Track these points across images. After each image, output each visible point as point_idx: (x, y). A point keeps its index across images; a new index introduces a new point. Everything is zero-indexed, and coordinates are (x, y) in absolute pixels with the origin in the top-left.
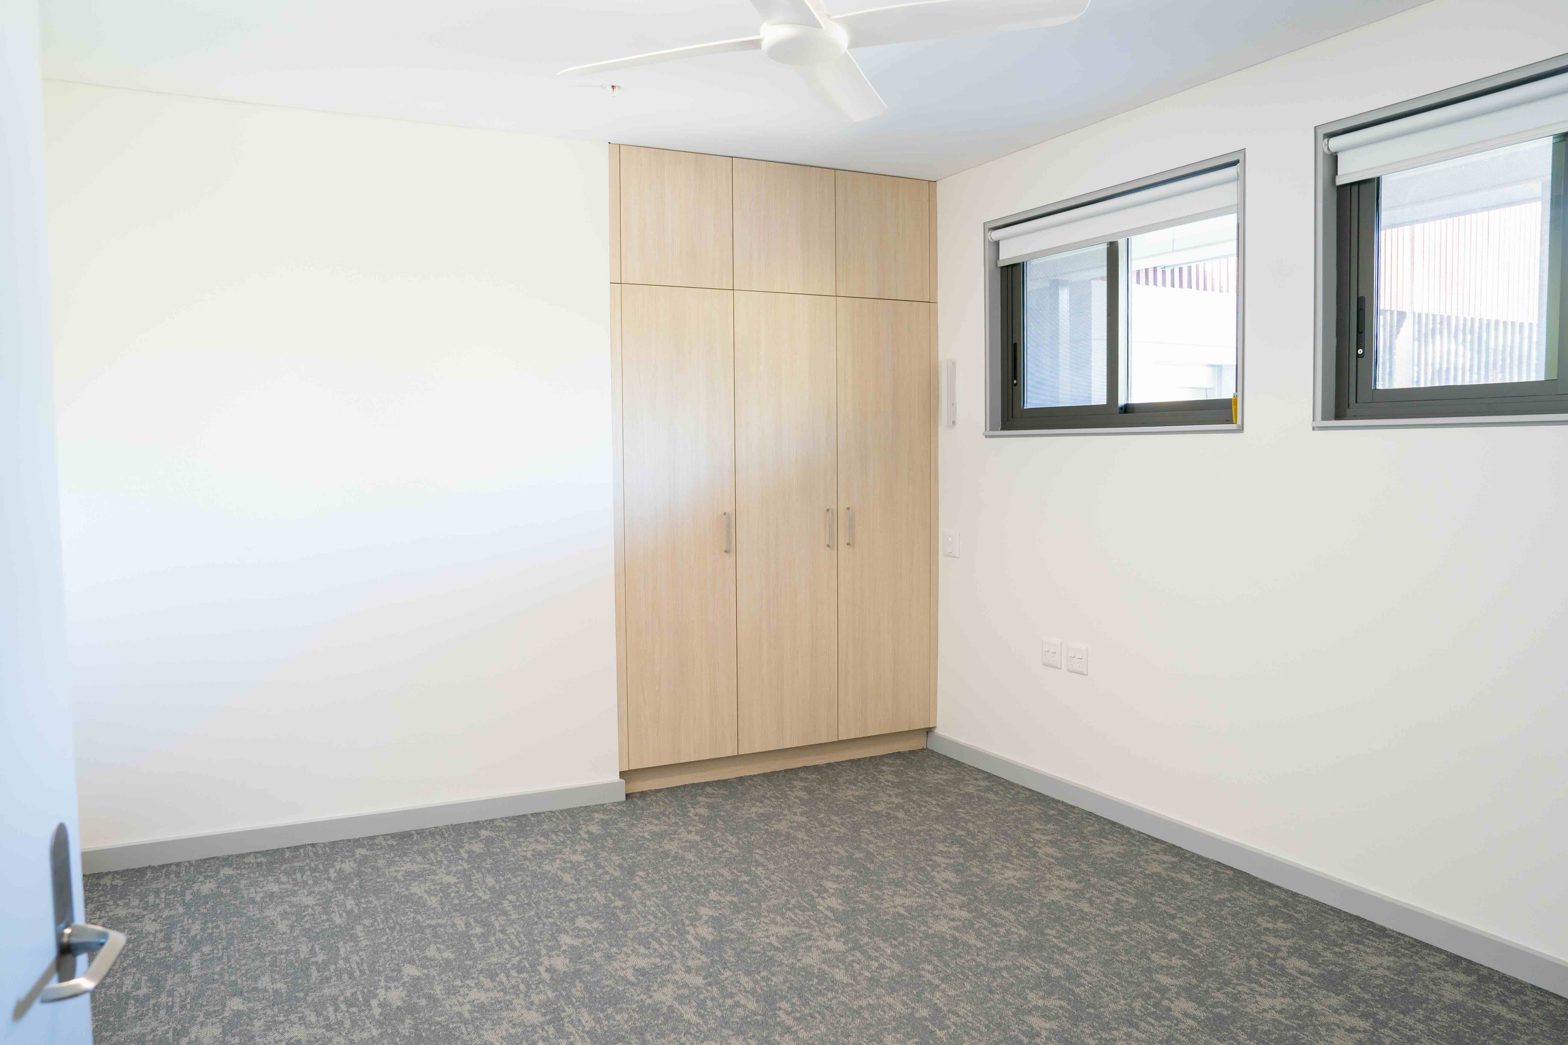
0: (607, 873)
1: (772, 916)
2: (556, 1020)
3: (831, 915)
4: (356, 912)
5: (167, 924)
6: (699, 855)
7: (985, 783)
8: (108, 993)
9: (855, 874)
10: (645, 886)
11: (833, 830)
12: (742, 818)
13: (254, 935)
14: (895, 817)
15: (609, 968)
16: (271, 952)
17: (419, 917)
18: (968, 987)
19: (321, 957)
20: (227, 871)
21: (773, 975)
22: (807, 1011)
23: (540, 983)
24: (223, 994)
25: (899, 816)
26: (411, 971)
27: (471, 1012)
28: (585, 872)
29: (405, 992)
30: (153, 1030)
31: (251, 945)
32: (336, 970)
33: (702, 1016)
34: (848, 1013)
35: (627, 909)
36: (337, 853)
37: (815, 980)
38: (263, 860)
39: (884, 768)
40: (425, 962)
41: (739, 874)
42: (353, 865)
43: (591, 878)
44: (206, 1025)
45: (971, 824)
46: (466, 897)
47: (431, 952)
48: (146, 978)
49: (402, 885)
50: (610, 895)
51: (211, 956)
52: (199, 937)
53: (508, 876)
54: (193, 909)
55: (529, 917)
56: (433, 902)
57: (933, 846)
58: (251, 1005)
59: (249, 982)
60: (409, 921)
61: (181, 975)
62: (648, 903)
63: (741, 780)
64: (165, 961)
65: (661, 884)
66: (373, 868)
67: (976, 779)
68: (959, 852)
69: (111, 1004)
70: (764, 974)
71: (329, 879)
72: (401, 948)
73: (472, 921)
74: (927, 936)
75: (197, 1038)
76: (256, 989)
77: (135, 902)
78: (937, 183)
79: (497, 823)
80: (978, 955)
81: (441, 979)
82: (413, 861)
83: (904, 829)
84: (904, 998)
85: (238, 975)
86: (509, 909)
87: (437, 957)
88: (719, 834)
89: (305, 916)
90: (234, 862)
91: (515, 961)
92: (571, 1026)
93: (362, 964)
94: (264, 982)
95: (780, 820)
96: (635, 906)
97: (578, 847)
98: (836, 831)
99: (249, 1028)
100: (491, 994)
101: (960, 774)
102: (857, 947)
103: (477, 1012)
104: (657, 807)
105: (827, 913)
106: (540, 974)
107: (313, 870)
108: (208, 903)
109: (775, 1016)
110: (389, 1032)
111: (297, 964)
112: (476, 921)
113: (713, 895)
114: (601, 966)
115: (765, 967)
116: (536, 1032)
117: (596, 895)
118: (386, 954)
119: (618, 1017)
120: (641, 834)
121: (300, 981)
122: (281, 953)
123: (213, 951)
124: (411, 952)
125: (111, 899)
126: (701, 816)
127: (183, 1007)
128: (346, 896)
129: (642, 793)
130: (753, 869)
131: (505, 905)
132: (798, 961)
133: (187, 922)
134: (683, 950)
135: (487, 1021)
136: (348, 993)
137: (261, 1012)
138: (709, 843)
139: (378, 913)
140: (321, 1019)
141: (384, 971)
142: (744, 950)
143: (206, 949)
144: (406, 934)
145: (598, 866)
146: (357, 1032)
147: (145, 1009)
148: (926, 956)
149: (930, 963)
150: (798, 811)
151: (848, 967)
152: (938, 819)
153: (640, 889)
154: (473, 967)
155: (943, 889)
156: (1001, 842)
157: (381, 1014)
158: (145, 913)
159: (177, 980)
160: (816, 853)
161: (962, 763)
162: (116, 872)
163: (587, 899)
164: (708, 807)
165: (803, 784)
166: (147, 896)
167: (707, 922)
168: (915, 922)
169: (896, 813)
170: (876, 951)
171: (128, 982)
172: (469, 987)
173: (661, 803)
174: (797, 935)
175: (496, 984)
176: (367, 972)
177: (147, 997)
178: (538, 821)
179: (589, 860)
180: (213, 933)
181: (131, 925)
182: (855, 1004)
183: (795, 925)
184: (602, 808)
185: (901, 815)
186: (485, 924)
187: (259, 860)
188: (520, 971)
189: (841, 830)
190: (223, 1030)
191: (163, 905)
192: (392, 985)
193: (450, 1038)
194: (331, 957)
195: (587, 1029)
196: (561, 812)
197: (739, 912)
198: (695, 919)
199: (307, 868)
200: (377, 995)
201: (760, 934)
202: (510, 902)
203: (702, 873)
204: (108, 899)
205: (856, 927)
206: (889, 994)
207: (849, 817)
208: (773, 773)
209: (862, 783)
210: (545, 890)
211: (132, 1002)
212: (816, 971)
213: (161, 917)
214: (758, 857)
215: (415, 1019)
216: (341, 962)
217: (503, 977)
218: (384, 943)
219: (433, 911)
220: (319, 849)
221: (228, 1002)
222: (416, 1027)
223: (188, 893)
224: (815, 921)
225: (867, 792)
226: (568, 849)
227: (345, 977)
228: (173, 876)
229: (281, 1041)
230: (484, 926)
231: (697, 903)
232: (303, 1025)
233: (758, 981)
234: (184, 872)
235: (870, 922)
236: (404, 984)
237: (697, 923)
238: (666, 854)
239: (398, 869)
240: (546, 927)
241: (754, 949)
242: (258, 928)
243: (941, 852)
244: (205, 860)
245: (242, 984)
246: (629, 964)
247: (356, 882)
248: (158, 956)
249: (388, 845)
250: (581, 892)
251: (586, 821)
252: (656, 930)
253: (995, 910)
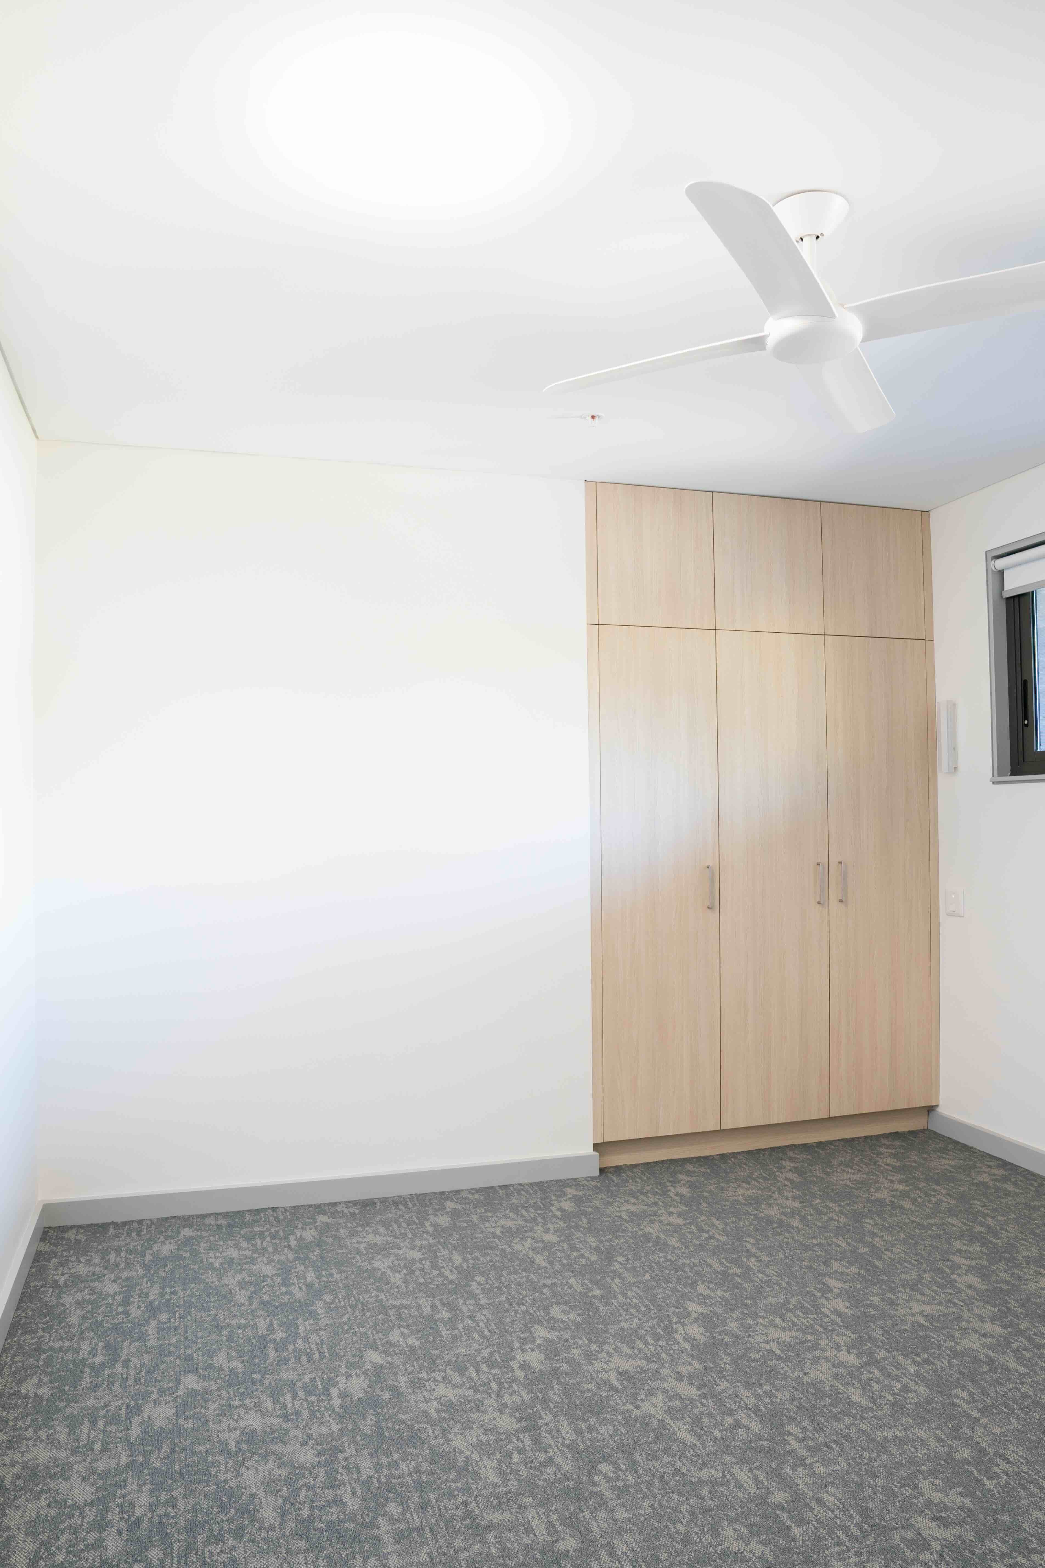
0: (582, 1256)
1: (771, 1317)
2: (532, 1427)
3: (838, 1320)
4: (317, 1285)
5: (126, 1286)
6: (683, 1240)
7: (1000, 1172)
8: (65, 1358)
9: (862, 1272)
10: (626, 1274)
11: (832, 1219)
12: (727, 1200)
13: (212, 1304)
14: (901, 1207)
15: (590, 1368)
16: (228, 1325)
17: (382, 1296)
18: (1016, 1424)
19: (279, 1335)
20: (187, 1232)
21: (777, 1390)
22: (821, 1439)
23: (513, 1381)
24: (178, 1369)
25: (905, 1206)
26: (373, 1357)
27: (438, 1411)
28: (559, 1254)
29: (367, 1382)
30: (107, 1405)
31: (209, 1316)
32: (294, 1350)
33: (699, 1437)
34: (871, 1446)
35: (606, 1299)
36: (298, 1219)
37: (828, 1401)
38: (223, 1222)
39: (881, 1150)
40: (388, 1348)
41: (728, 1265)
42: (314, 1232)
43: (565, 1261)
44: (160, 1404)
45: (990, 1220)
46: (431, 1276)
47: (395, 1336)
48: (102, 1344)
49: (364, 1258)
50: (587, 1282)
51: (168, 1325)
52: (156, 1303)
53: (476, 1254)
54: (152, 1272)
55: (500, 1302)
56: (397, 1279)
57: (949, 1243)
58: (206, 1384)
59: (205, 1358)
60: (371, 1300)
61: (137, 1344)
62: (629, 1294)
63: (723, 1157)
64: (122, 1327)
65: (642, 1272)
66: (334, 1237)
67: (990, 1167)
68: (981, 1251)
69: (67, 1371)
70: (767, 1387)
71: (289, 1247)
72: (363, 1330)
73: (438, 1303)
74: (956, 1354)
75: (149, 1417)
76: (211, 1366)
77: (97, 1260)
78: (930, 513)
79: (464, 1195)
80: (1022, 1383)
81: (406, 1370)
82: (376, 1232)
83: (913, 1222)
84: (937, 1432)
85: (194, 1348)
86: (477, 1292)
87: (401, 1343)
88: (703, 1218)
89: (264, 1287)
90: (195, 1223)
91: (486, 1352)
92: (549, 1437)
93: (322, 1345)
94: (220, 1359)
95: (770, 1205)
96: (615, 1297)
97: (550, 1226)
98: (835, 1220)
99: (203, 1411)
100: (459, 1391)
101: (970, 1160)
102: (873, 1361)
103: (445, 1411)
104: (634, 1184)
105: (833, 1317)
106: (513, 1371)
107: (273, 1237)
108: (167, 1266)
109: (785, 1442)
110: (350, 1428)
111: (254, 1341)
112: (443, 1304)
113: (701, 1288)
114: (580, 1365)
115: (768, 1380)
116: (511, 1442)
117: (572, 1281)
118: (347, 1336)
119: (602, 1430)
120: (618, 1214)
121: (257, 1361)
122: (238, 1327)
123: (170, 1319)
124: (373, 1336)
125: (74, 1254)
126: (682, 1196)
127: (137, 1381)
128: (306, 1267)
129: (617, 1167)
130: (745, 1260)
131: (474, 1287)
132: (805, 1374)
133: (145, 1284)
134: (672, 1352)
135: (456, 1424)
136: (307, 1378)
137: (216, 1393)
138: (693, 1227)
139: (339, 1288)
140: (278, 1407)
141: (345, 1356)
142: (741, 1357)
143: (163, 1317)
144: (368, 1314)
145: (573, 1248)
146: (316, 1425)
147: (100, 1379)
148: (958, 1379)
149: (963, 1388)
150: (790, 1195)
151: (865, 1387)
152: (951, 1212)
153: (619, 1277)
154: (439, 1357)
155: (967, 1295)
156: (1030, 1243)
157: (341, 1406)
158: (105, 1272)
159: (133, 1349)
160: (815, 1245)
161: (972, 1148)
162: (80, 1227)
163: (562, 1286)
164: (690, 1187)
165: (793, 1165)
166: (108, 1254)
167: (696, 1320)
168: (939, 1336)
169: (901, 1203)
170: (898, 1369)
171: (85, 1347)
172: (435, 1380)
173: (638, 1180)
174: (801, 1343)
175: (465, 1380)
176: (327, 1355)
177: (102, 1365)
178: (507, 1194)
179: (562, 1241)
180: (170, 1299)
181: (92, 1284)
182: (880, 1435)
183: (798, 1330)
184: (574, 1182)
185: (907, 1204)
186: (452, 1308)
187: (219, 1222)
188: (491, 1366)
189: (841, 1220)
190: (177, 1410)
191: (123, 1265)
192: (353, 1372)
193: (415, 1441)
194: (289, 1335)
195: (568, 1442)
196: (531, 1185)
197: (732, 1310)
198: (684, 1315)
199: (267, 1233)
200: (337, 1383)
201: (758, 1338)
202: (479, 1284)
203: (687, 1262)
204: (71, 1253)
205: (869, 1337)
206: (918, 1425)
207: (848, 1205)
208: (759, 1151)
209: (858, 1166)
210: (516, 1272)
211: (88, 1370)
212: (827, 1388)
213: (121, 1278)
214: (749, 1246)
215: (377, 1414)
216: (300, 1342)
217: (472, 1371)
218: (345, 1324)
219: (396, 1290)
220: (280, 1213)
221: (183, 1379)
222: (378, 1425)
223: (148, 1253)
224: (821, 1326)
225: (865, 1176)
226: (539, 1227)
227: (304, 1359)
228: (134, 1234)
229: (235, 1429)
230: (451, 1310)
231: (684, 1295)
232: (259, 1412)
233: (760, 1396)
234: (145, 1230)
235: (885, 1332)
236: (365, 1372)
237: (686, 1321)
238: (647, 1237)
239: (360, 1240)
240: (518, 1315)
241: (752, 1356)
242: (216, 1298)
243: (959, 1251)
244: (166, 1219)
245: (198, 1359)
246: (612, 1365)
247: (317, 1252)
248: (116, 1321)
249: (350, 1213)
250: (555, 1278)
251: (558, 1196)
252: (640, 1327)
253: (1034, 1327)
